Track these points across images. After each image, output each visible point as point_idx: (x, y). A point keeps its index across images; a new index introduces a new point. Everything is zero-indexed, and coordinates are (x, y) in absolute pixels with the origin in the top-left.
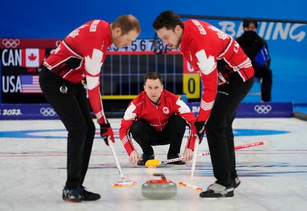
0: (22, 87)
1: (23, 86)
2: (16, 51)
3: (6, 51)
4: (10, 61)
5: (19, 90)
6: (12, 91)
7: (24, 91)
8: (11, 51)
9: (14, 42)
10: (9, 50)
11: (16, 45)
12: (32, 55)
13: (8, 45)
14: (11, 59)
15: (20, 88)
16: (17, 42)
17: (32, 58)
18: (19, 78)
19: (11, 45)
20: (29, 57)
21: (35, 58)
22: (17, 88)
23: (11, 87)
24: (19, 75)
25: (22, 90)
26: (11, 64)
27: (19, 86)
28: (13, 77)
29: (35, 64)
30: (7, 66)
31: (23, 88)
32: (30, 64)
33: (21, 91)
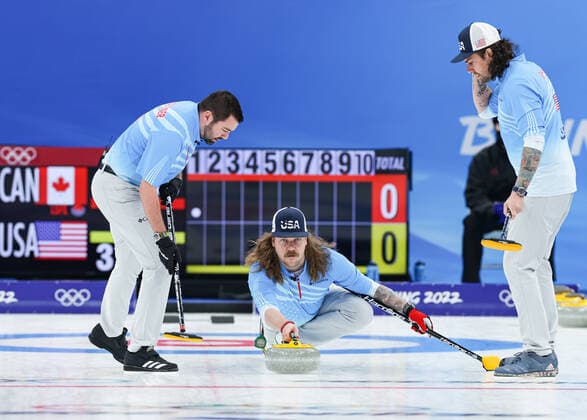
0: (39, 246)
1: (41, 243)
2: (28, 172)
3: (7, 171)
4: (14, 193)
5: (32, 253)
6: (18, 254)
7: (44, 255)
8: (18, 172)
9: (24, 154)
10: (13, 168)
11: (29, 158)
12: (61, 180)
13: (12, 159)
14: (18, 189)
15: (35, 248)
16: (31, 153)
17: (61, 186)
18: (32, 227)
19: (18, 158)
20: (55, 185)
21: (67, 185)
22: (30, 248)
23: (16, 247)
24: (33, 221)
25: (40, 252)
26: (17, 198)
27: (32, 244)
28: (20, 226)
29: (67, 198)
30: (10, 203)
31: (42, 249)
32: (55, 198)
33: (36, 254)
